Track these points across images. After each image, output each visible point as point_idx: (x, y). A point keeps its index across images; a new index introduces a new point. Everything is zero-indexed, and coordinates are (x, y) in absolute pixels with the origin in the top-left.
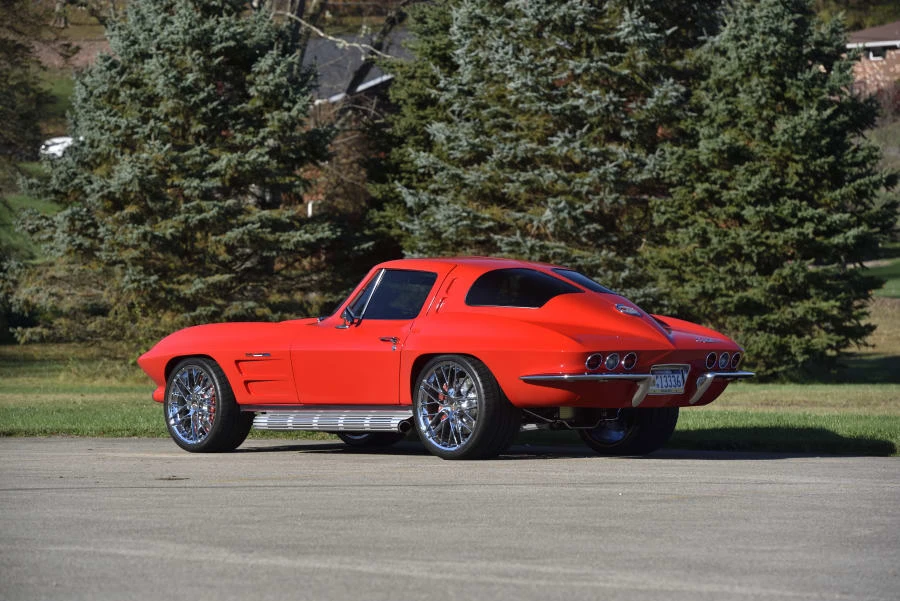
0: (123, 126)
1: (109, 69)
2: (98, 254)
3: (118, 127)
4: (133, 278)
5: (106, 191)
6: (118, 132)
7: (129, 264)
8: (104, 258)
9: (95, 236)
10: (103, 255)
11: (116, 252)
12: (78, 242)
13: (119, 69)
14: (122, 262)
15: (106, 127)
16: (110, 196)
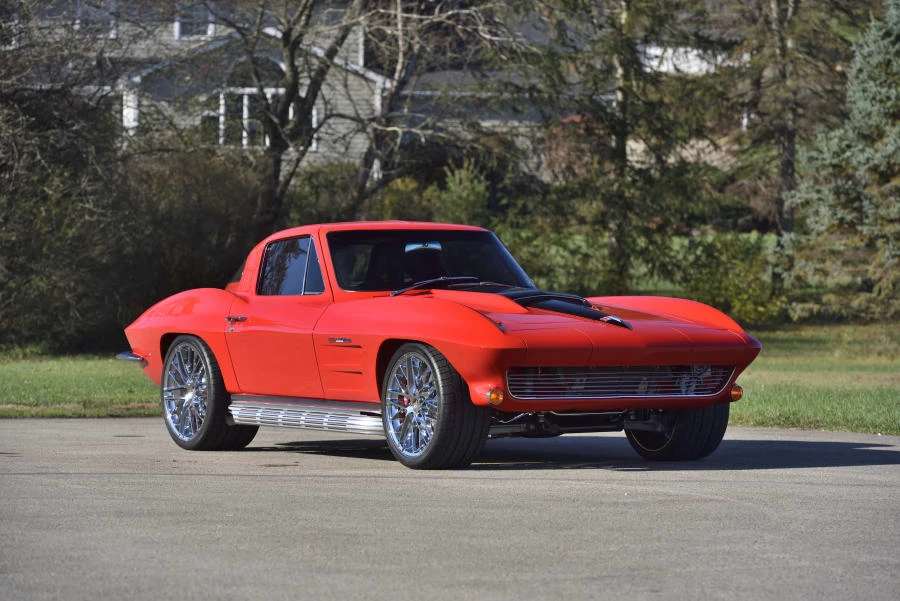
0: (893, 97)
1: (883, 38)
2: (859, 228)
3: (889, 98)
4: (893, 253)
5: (871, 163)
6: (889, 104)
7: (891, 238)
8: (865, 232)
9: (859, 210)
10: (865, 230)
11: (879, 227)
12: (839, 216)
13: (892, 38)
14: (883, 236)
15: (878, 98)
16: (874, 169)
